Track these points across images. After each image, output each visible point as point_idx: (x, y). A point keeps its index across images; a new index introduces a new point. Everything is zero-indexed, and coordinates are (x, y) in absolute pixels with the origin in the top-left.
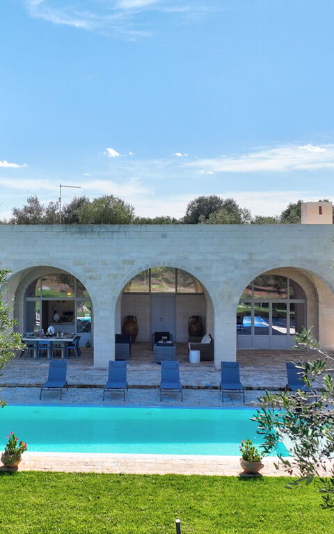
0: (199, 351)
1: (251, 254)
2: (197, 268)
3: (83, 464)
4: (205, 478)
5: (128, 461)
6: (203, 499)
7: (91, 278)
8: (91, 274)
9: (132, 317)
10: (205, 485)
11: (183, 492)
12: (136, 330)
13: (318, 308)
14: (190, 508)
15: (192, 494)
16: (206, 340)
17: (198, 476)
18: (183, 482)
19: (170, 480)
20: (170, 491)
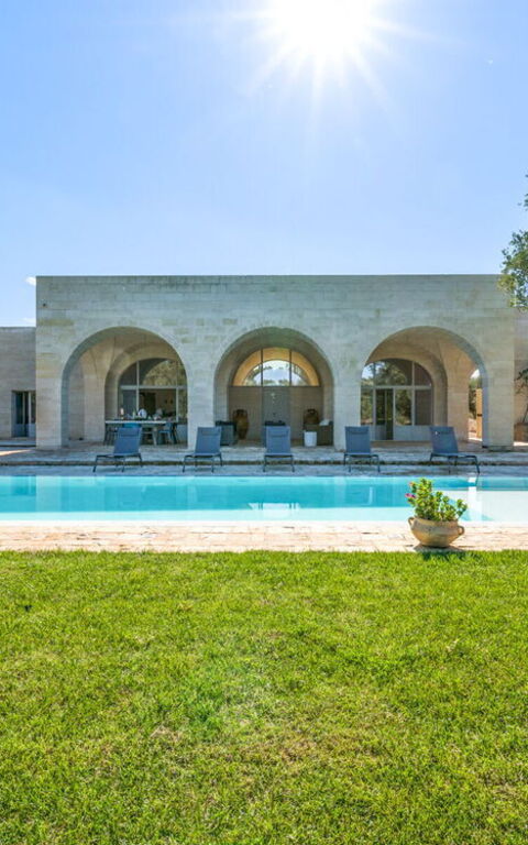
0: (315, 434)
1: (378, 311)
2: (314, 329)
3: (74, 536)
4: (336, 555)
5: (173, 530)
6: (336, 604)
7: (184, 341)
8: (184, 336)
9: (242, 411)
10: (338, 571)
11: (281, 588)
12: (247, 424)
13: (446, 393)
14: (301, 634)
15: (308, 593)
16: (325, 423)
17: (321, 553)
18: (285, 564)
19: (255, 562)
20: (251, 585)
